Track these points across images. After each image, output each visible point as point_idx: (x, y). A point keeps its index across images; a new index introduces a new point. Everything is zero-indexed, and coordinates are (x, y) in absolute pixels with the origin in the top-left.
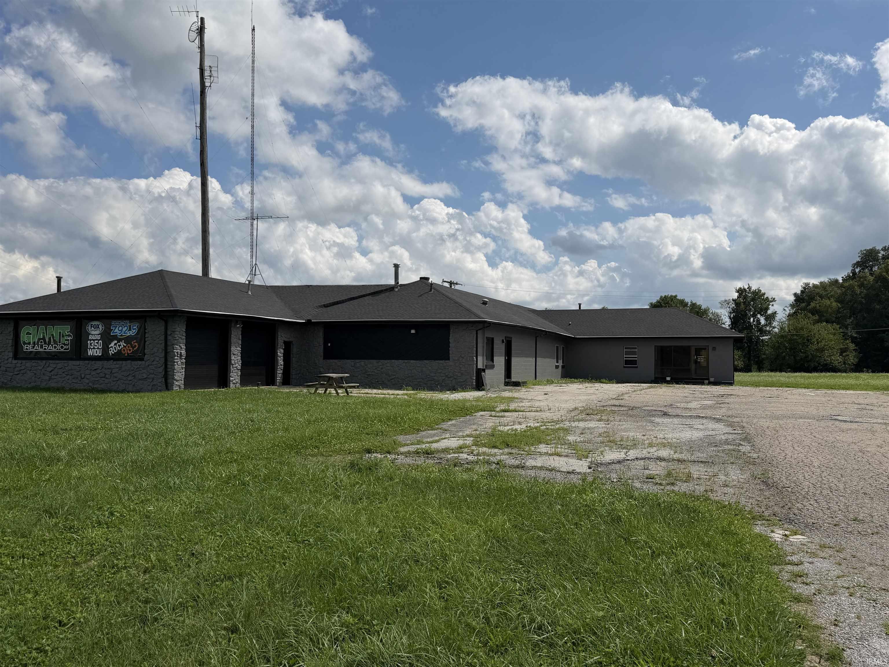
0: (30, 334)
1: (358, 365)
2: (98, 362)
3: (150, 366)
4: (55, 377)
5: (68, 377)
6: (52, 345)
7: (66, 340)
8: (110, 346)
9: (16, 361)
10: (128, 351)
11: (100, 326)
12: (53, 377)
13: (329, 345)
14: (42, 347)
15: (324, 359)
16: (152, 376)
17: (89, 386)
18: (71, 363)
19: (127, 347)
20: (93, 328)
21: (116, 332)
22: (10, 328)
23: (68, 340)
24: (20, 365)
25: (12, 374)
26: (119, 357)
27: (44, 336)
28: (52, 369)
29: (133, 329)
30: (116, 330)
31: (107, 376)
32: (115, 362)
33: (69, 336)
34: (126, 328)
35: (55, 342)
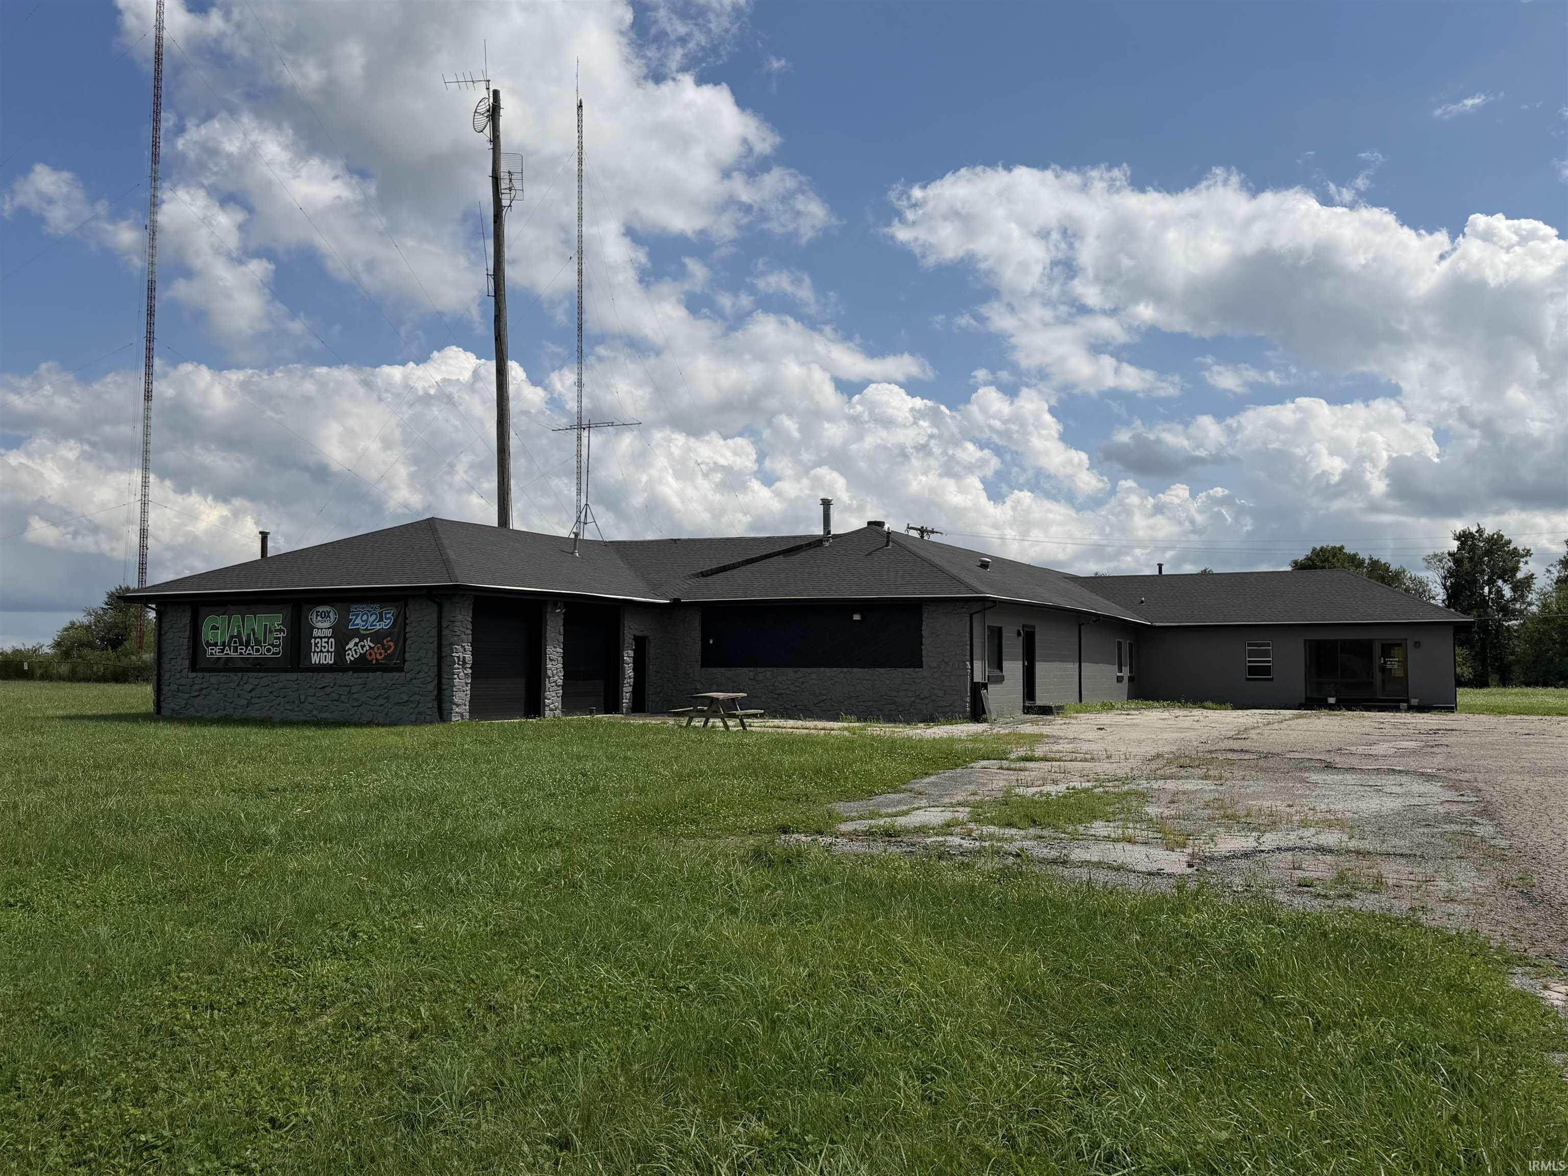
0: (218, 629)
1: (760, 677)
2: (327, 675)
3: (414, 681)
4: (257, 701)
5: (279, 700)
6: (252, 647)
7: (276, 638)
8: (347, 648)
9: (194, 675)
10: (378, 655)
11: (331, 614)
12: (254, 701)
13: (711, 642)
14: (236, 650)
15: (702, 666)
16: (417, 697)
17: (313, 716)
18: (282, 676)
19: (376, 649)
20: (319, 618)
21: (358, 625)
22: (186, 619)
23: (279, 638)
24: (201, 681)
25: (186, 696)
26: (362, 665)
27: (239, 633)
28: (252, 687)
29: (387, 619)
30: (358, 621)
31: (343, 698)
32: (356, 675)
33: (280, 631)
34: (374, 617)
35: (258, 642)
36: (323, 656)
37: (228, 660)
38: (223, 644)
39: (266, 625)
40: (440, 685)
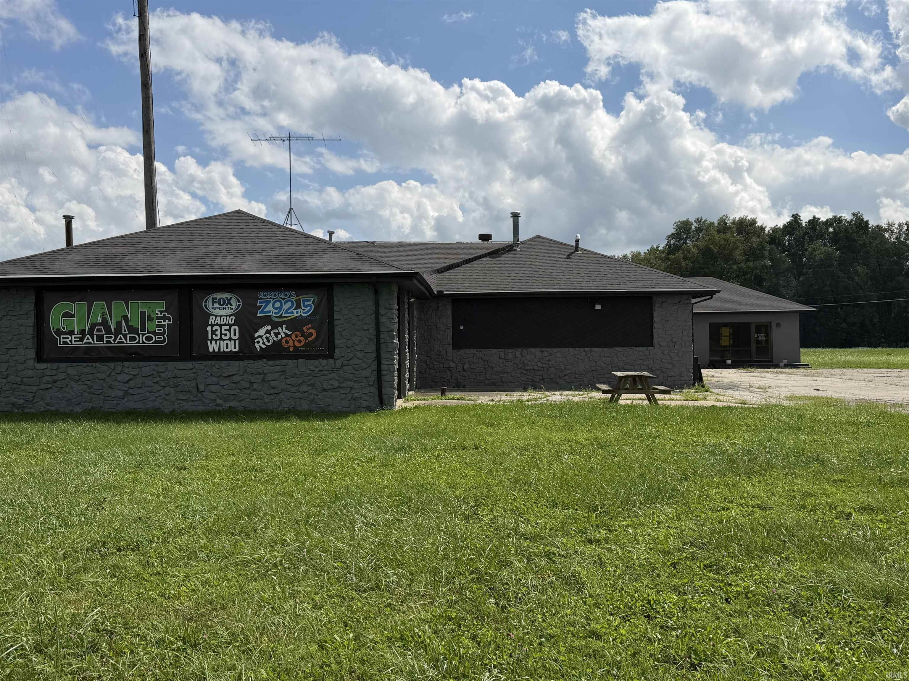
0: (73, 316)
4: (139, 391)
5: (167, 389)
6: (125, 336)
7: (158, 326)
8: (256, 335)
9: (43, 365)
10: (297, 342)
11: (233, 302)
13: (462, 328)
14: (101, 338)
15: (454, 348)
18: (171, 365)
19: (293, 337)
20: (216, 305)
21: (269, 312)
22: (26, 306)
23: (163, 326)
24: (54, 372)
26: (278, 352)
27: (104, 321)
28: (129, 377)
29: (306, 306)
30: (270, 308)
33: (164, 318)
34: (289, 304)
35: (132, 330)
36: (223, 344)
37: (89, 349)
38: (83, 332)
39: (143, 313)
40: (379, 370)
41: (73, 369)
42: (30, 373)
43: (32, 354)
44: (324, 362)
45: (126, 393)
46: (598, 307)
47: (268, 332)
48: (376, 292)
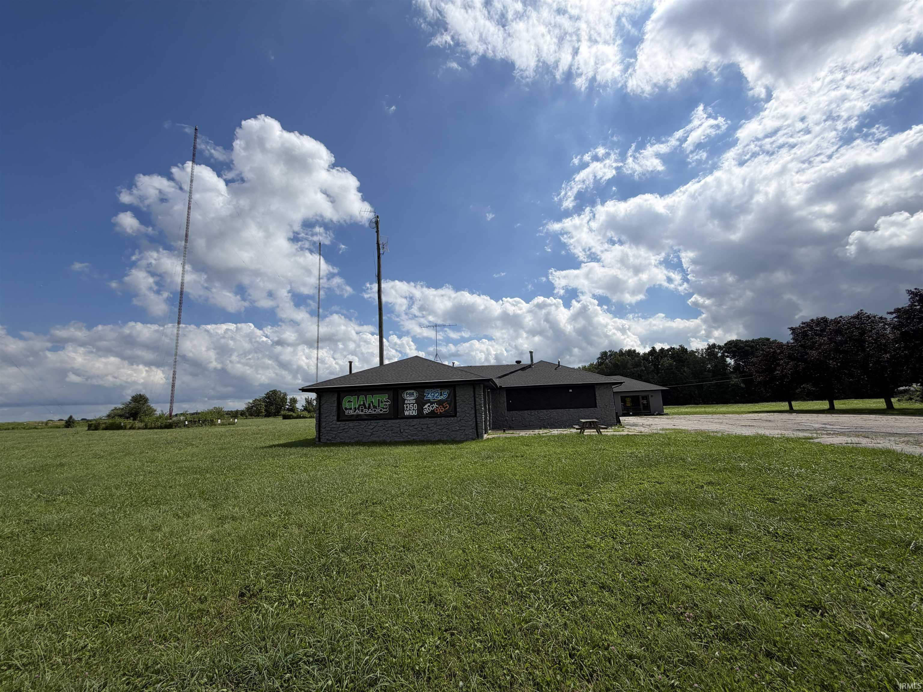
0: (352, 402)
2: (415, 420)
3: (462, 421)
4: (376, 433)
6: (372, 410)
7: (384, 405)
8: (424, 408)
9: (339, 423)
11: (415, 394)
13: (510, 402)
14: (362, 411)
15: (508, 410)
18: (390, 421)
19: (439, 408)
20: (408, 395)
21: (429, 398)
22: (335, 398)
23: (387, 405)
25: (335, 433)
26: (433, 415)
27: (364, 403)
29: (444, 395)
30: (429, 396)
31: (424, 430)
32: (430, 419)
33: (387, 402)
34: (437, 394)
35: (375, 407)
36: (411, 412)
37: (358, 415)
38: (355, 409)
39: (379, 400)
40: (476, 422)
41: (351, 424)
42: (334, 426)
43: (335, 418)
44: (452, 418)
45: (372, 434)
46: (571, 391)
47: (429, 406)
48: (474, 388)
